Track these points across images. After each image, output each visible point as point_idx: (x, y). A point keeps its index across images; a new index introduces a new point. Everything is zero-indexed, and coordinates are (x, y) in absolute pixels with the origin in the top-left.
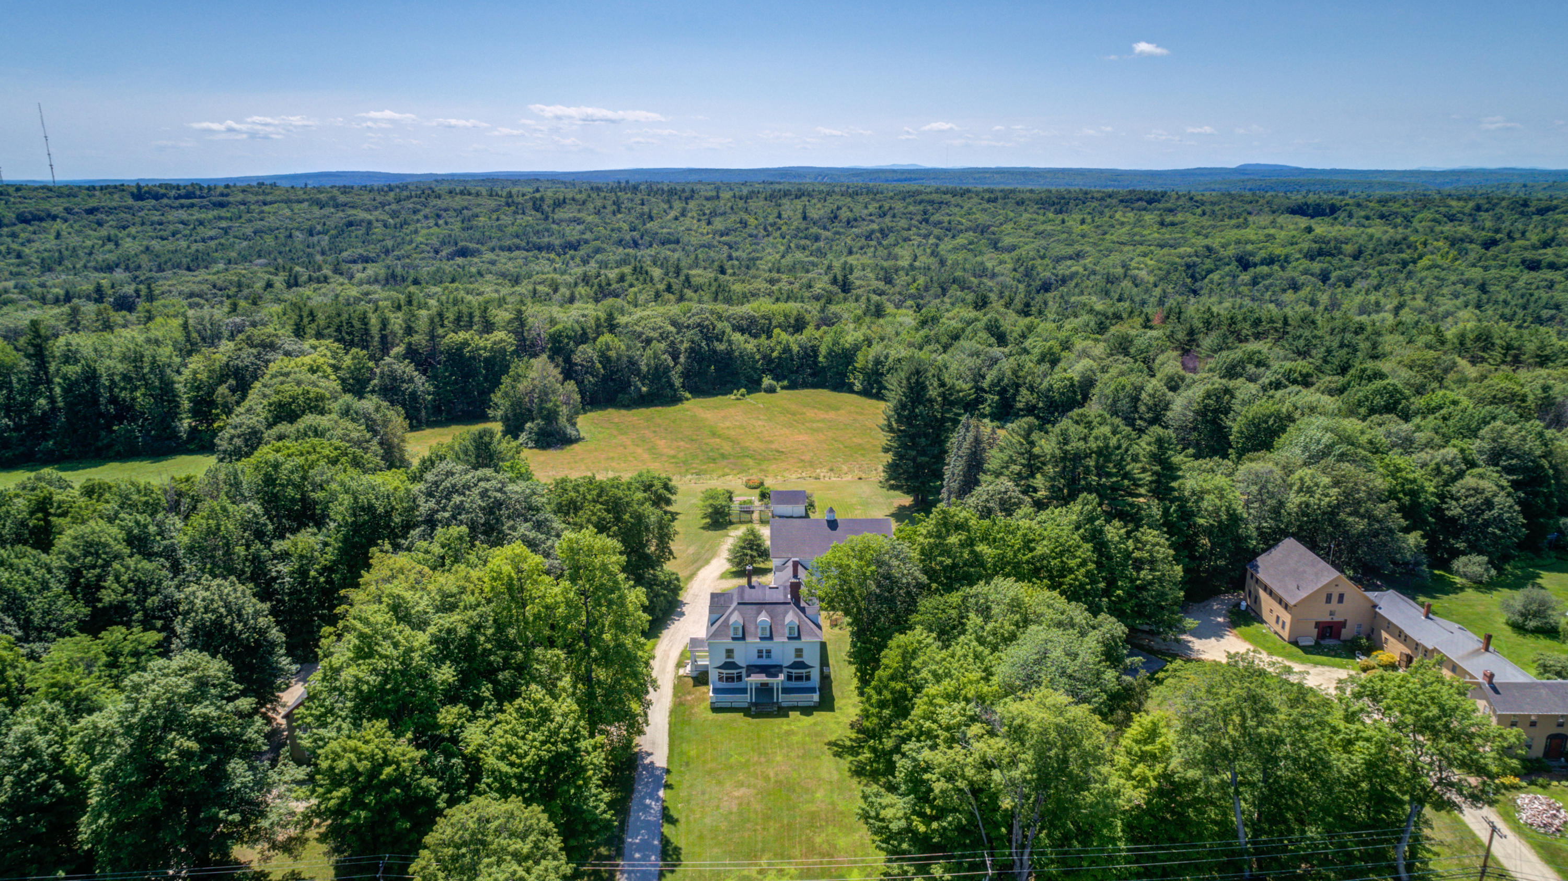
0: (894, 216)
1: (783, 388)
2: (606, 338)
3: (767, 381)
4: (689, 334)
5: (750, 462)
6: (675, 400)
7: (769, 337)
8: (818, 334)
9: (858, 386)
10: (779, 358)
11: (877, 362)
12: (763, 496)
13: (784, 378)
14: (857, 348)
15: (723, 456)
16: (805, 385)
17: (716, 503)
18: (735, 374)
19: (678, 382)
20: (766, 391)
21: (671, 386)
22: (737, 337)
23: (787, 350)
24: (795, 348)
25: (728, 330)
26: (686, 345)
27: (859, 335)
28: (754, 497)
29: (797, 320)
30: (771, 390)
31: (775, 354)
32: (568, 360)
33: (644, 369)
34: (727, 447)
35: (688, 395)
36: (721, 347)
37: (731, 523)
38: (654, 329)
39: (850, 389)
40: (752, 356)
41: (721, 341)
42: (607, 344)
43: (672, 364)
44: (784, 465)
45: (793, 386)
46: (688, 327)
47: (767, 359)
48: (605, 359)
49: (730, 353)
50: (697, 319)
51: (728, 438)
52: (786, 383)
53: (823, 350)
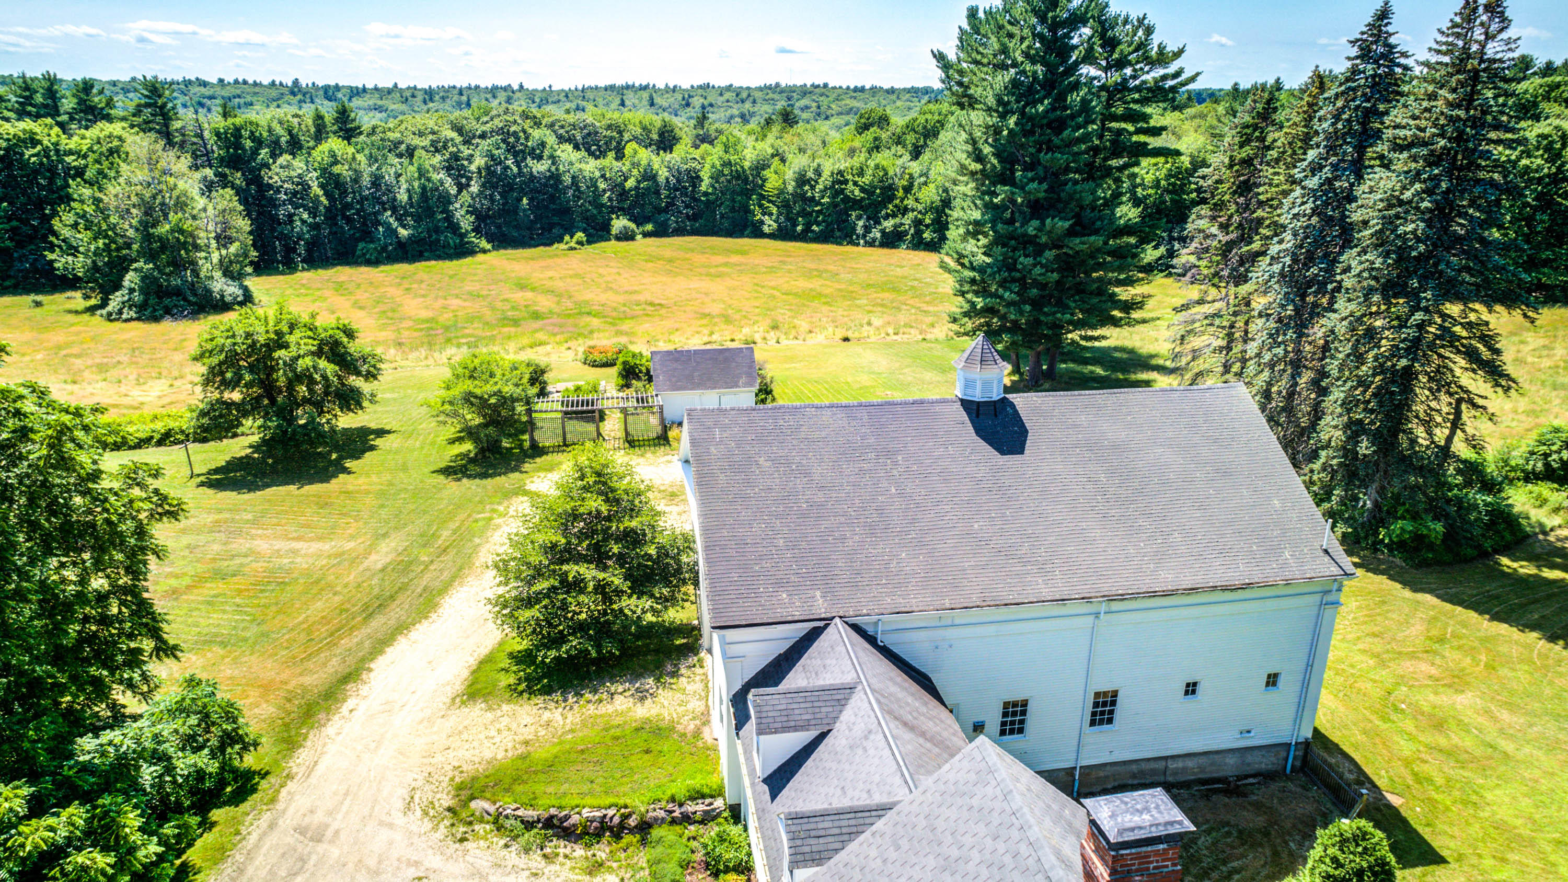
0: (754, 102)
1: (646, 235)
2: (334, 144)
3: (619, 223)
4: (485, 145)
5: (595, 322)
6: (463, 251)
7: (620, 156)
8: (697, 154)
9: (769, 225)
10: (637, 188)
11: (802, 180)
12: (630, 373)
13: (647, 220)
14: (761, 166)
15: (536, 316)
16: (680, 232)
17: (484, 389)
18: (566, 211)
19: (466, 223)
20: (618, 238)
21: (454, 227)
22: (567, 153)
23: (649, 176)
24: (663, 174)
25: (551, 140)
26: (479, 161)
27: (766, 147)
28: (608, 380)
29: (661, 134)
30: (626, 236)
31: (630, 183)
32: (255, 179)
33: (403, 197)
34: (545, 303)
35: (484, 244)
36: (539, 167)
37: (537, 451)
38: (421, 134)
39: (757, 232)
40: (593, 183)
41: (540, 158)
42: (333, 154)
43: (453, 191)
44: (668, 323)
45: (661, 232)
46: (483, 136)
47: (620, 190)
48: (332, 183)
49: (555, 177)
50: (498, 123)
51: (550, 291)
52: (649, 227)
53: (705, 175)
